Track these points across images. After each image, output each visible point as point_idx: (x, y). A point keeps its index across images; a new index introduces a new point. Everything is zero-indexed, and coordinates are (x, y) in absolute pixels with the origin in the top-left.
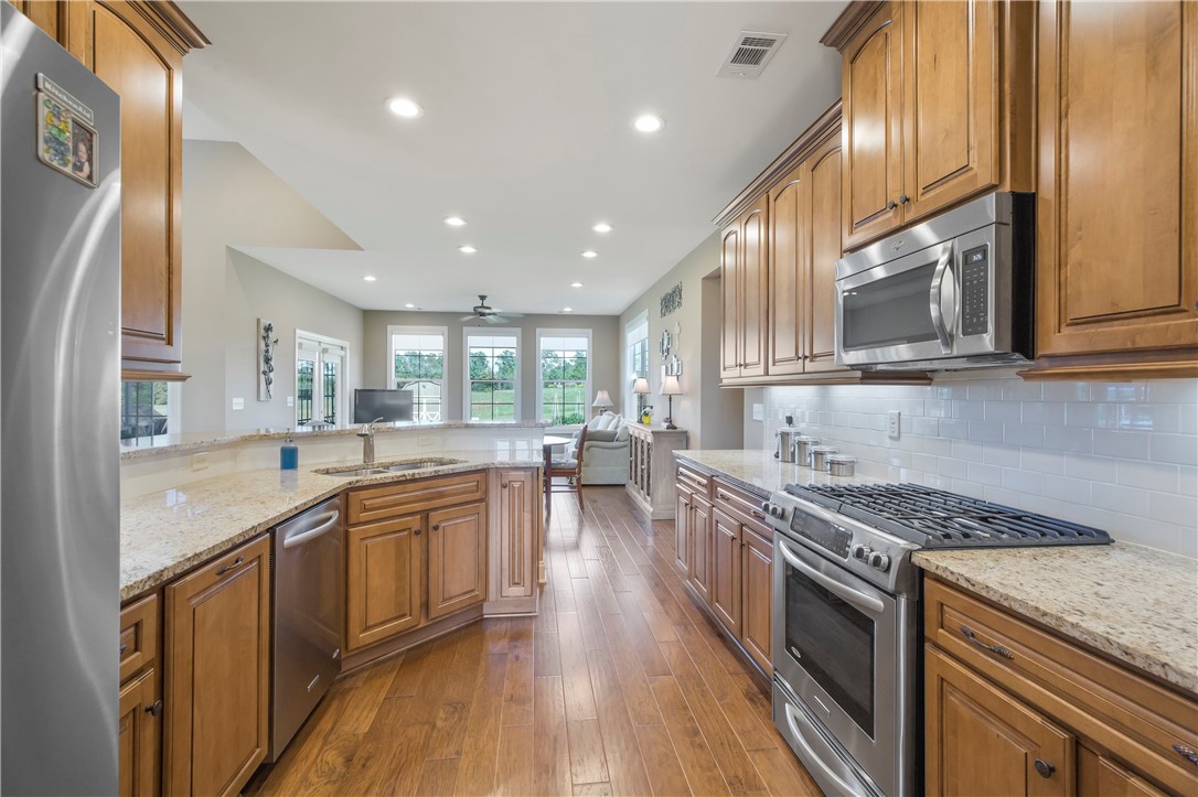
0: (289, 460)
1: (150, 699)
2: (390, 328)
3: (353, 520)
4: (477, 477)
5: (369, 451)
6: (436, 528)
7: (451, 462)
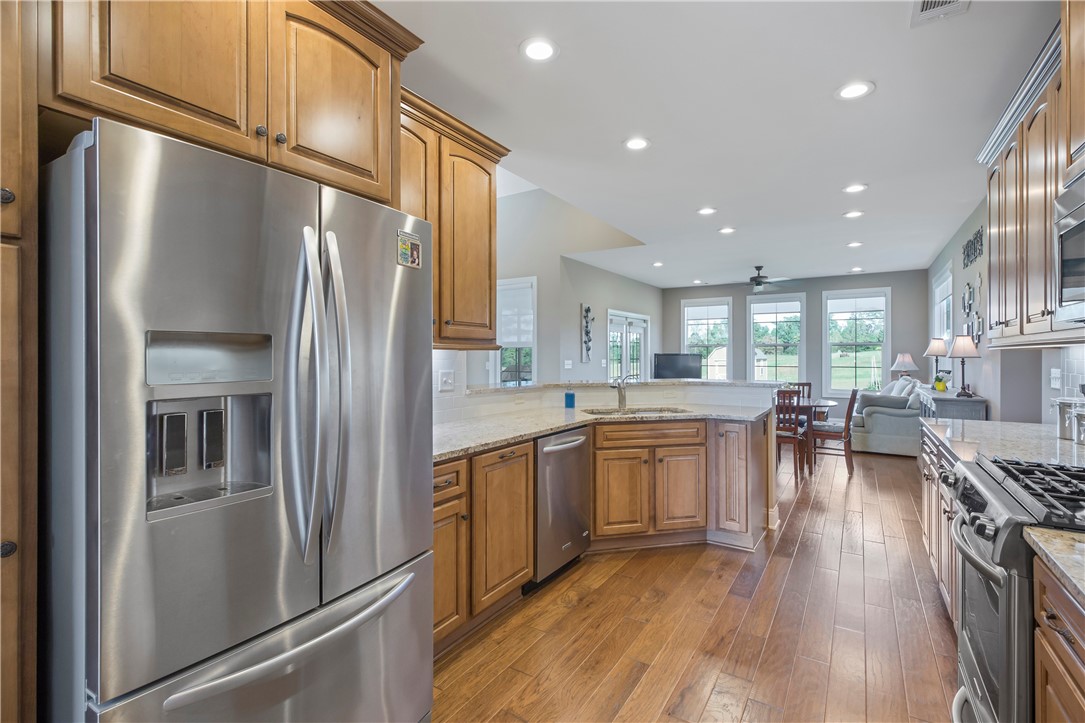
0: (570, 401)
1: (464, 512)
2: (682, 301)
3: (598, 445)
4: (697, 425)
5: (622, 400)
6: (661, 461)
7: (683, 411)
